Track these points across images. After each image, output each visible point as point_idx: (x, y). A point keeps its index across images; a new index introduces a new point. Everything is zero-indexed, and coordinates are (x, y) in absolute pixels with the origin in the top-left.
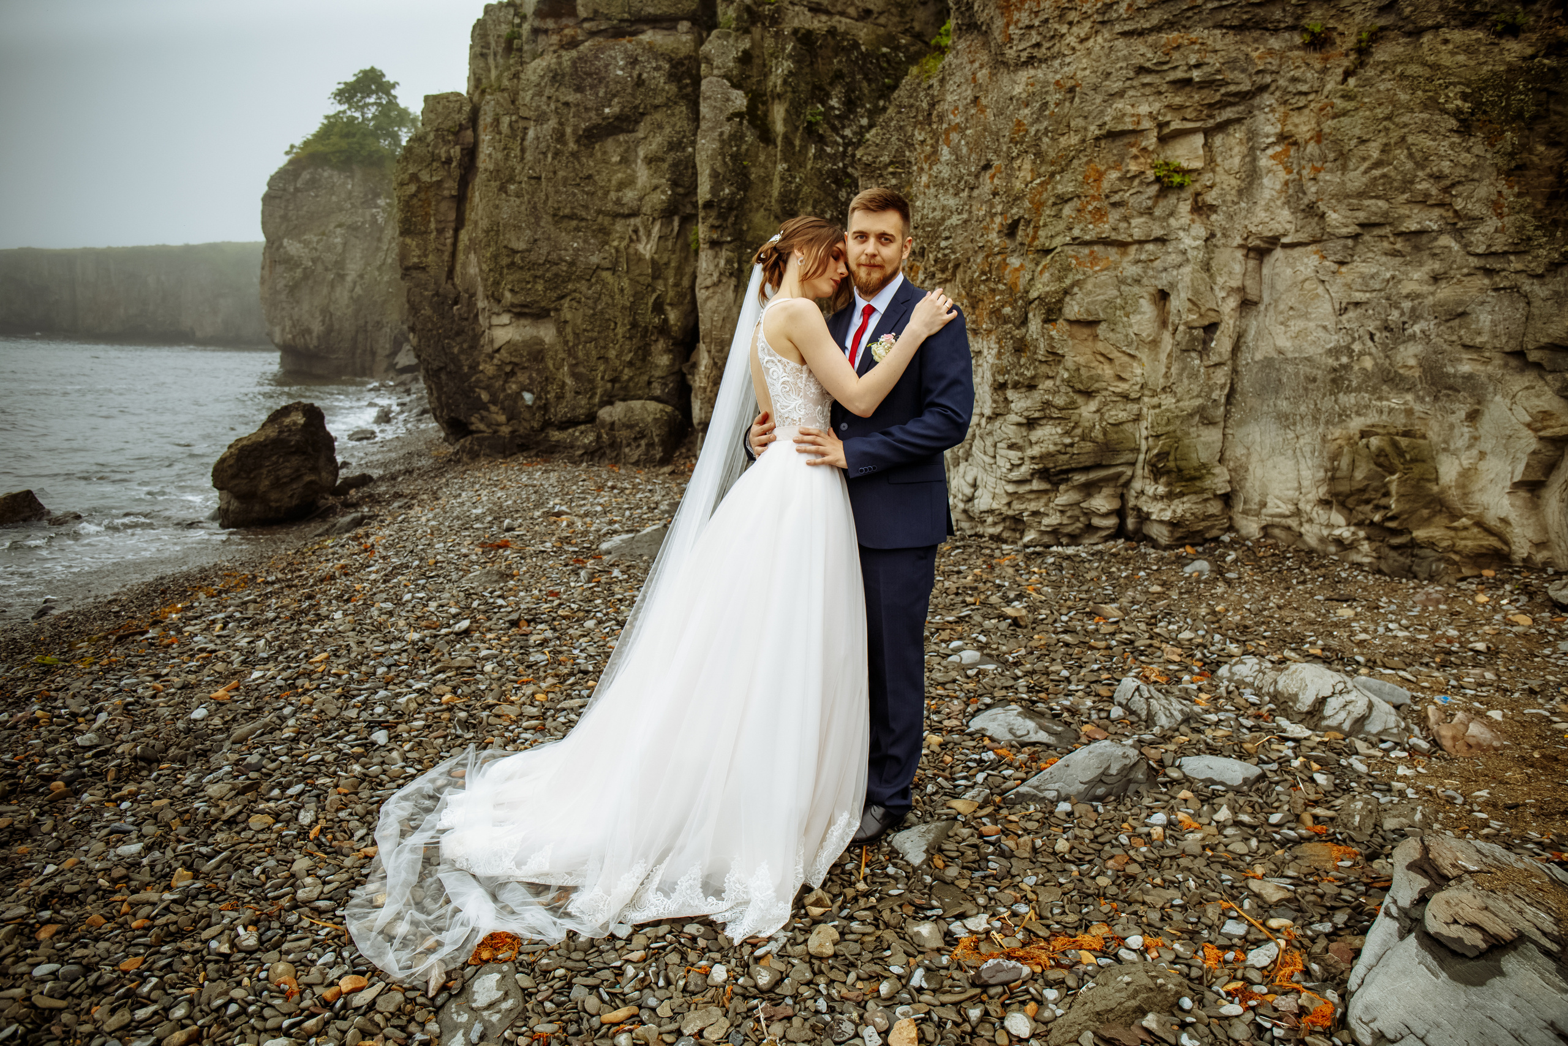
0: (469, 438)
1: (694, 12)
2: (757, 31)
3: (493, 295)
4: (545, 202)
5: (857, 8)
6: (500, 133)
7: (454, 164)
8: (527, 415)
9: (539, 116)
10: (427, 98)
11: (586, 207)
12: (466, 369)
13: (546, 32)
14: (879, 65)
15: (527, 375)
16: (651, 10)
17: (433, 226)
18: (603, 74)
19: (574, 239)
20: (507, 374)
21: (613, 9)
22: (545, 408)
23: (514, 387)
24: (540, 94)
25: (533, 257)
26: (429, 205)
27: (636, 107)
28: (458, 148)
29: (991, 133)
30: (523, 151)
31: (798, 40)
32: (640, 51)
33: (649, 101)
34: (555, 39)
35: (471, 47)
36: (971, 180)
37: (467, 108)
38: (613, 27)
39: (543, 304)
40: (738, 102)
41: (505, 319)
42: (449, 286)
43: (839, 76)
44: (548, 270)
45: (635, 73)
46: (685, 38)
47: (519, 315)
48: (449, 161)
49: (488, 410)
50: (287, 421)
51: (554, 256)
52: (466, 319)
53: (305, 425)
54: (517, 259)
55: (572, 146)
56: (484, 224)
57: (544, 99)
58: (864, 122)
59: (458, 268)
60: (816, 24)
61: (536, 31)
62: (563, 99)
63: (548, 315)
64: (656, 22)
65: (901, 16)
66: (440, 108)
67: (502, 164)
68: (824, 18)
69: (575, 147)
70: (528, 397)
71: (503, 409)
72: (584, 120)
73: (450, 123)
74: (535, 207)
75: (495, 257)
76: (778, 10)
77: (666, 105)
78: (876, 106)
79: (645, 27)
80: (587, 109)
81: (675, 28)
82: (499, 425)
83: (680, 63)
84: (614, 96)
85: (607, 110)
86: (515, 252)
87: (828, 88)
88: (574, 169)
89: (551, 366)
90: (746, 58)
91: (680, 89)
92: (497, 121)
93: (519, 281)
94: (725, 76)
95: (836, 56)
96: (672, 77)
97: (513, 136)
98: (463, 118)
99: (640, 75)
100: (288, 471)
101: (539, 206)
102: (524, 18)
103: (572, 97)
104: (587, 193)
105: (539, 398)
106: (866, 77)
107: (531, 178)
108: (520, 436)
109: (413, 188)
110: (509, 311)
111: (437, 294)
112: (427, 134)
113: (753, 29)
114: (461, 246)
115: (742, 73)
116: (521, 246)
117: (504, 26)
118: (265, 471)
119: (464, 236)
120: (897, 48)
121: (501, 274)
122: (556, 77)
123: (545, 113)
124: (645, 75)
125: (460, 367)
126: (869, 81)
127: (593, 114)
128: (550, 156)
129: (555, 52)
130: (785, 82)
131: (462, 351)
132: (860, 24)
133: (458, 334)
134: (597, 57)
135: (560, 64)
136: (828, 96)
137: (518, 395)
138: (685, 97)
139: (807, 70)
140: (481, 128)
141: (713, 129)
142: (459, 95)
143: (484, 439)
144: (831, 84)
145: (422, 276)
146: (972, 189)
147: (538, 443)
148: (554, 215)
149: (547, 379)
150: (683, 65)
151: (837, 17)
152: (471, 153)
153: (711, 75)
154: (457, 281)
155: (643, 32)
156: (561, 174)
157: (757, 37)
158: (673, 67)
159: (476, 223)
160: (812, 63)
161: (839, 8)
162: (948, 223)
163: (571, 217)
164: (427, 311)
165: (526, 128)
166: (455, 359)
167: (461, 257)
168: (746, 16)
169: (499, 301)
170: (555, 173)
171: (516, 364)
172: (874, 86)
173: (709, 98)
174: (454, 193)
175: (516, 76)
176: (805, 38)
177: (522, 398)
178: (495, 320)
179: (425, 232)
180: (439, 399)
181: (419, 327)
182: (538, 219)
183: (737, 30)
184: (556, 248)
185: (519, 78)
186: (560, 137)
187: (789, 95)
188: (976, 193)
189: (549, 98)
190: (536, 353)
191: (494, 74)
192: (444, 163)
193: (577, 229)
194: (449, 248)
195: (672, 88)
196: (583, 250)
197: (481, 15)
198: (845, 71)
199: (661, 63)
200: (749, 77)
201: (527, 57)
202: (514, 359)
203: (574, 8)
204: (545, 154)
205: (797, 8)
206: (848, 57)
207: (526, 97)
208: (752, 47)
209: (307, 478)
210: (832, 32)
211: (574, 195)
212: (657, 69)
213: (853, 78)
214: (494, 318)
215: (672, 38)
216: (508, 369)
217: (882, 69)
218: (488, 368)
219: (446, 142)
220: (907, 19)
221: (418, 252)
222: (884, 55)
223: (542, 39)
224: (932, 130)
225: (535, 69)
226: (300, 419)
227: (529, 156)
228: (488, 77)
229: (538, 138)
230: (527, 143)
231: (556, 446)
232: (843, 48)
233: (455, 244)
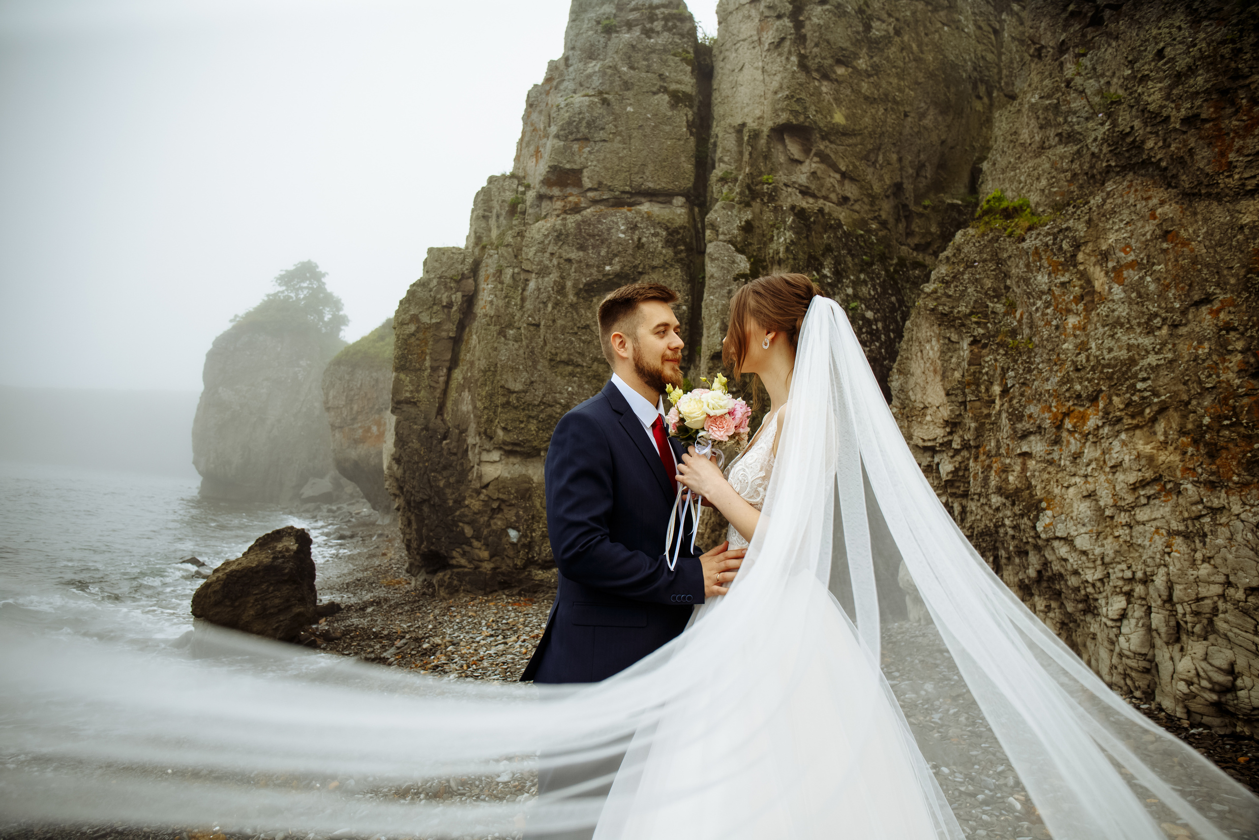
0: (449, 572)
1: (689, 190)
2: (757, 205)
3: (485, 433)
4: (542, 348)
5: (838, 194)
6: (502, 283)
7: (455, 308)
8: (511, 553)
9: (541, 270)
10: (430, 250)
11: (582, 354)
12: (451, 503)
13: (551, 198)
14: (858, 244)
15: (513, 512)
16: (651, 185)
17: (428, 363)
18: (605, 236)
19: (569, 383)
20: (493, 510)
21: (616, 182)
22: (529, 546)
23: (499, 523)
24: (543, 251)
25: (528, 398)
26: (426, 344)
27: (636, 267)
28: (459, 294)
29: (1208, 266)
30: (523, 300)
31: (795, 215)
32: (639, 219)
33: (647, 262)
34: (559, 204)
35: (473, 211)
36: (1177, 317)
37: (470, 260)
38: (615, 198)
39: (535, 444)
40: (742, 265)
41: (495, 456)
42: (439, 421)
43: (828, 249)
44: (542, 411)
45: (636, 238)
46: (679, 211)
47: (509, 453)
48: (450, 305)
49: (471, 545)
50: (280, 546)
51: (549, 398)
52: (455, 454)
53: (297, 552)
54: (513, 399)
55: (572, 298)
56: (482, 364)
57: (547, 255)
58: (850, 291)
59: (449, 405)
60: (804, 205)
61: (541, 197)
62: (565, 255)
63: (539, 454)
64: (652, 195)
65: (872, 205)
66: (444, 259)
67: (502, 310)
68: (811, 200)
69: (575, 300)
70: (513, 534)
71: (487, 545)
72: (586, 277)
73: (453, 272)
74: (532, 352)
75: (491, 396)
76: (775, 189)
77: (663, 267)
78: (858, 278)
79: (643, 200)
80: (588, 266)
81: (670, 203)
82: (481, 561)
83: (676, 231)
84: (616, 255)
85: (608, 268)
86: (511, 392)
87: (821, 258)
88: (573, 319)
89: (538, 505)
90: (748, 228)
91: (676, 253)
92: (500, 272)
93: (513, 420)
94: (730, 242)
95: (826, 232)
96: (669, 242)
97: (514, 286)
98: (466, 268)
99: (640, 239)
100: (277, 601)
101: (537, 350)
102: (528, 187)
103: (574, 255)
104: (584, 342)
105: (524, 536)
106: (850, 252)
107: (529, 324)
108: (503, 574)
109: (412, 328)
110: (500, 448)
111: (426, 428)
112: (430, 280)
113: (753, 204)
114: (453, 384)
115: (745, 240)
116: (518, 387)
117: (508, 193)
118: (251, 599)
119: (458, 375)
120: (869, 231)
121: (495, 412)
122: (560, 237)
123: (547, 267)
124: (644, 240)
125: (445, 501)
126: (853, 256)
127: (594, 270)
128: (550, 306)
129: (558, 216)
130: (787, 249)
131: (448, 485)
132: (839, 209)
133: (445, 468)
134: (599, 222)
135: (564, 225)
136: (822, 265)
137: (504, 532)
138: (680, 261)
139: (805, 241)
140: (481, 278)
141: (721, 287)
142: (460, 249)
143: (466, 574)
144: (823, 255)
145: (413, 410)
146: (1175, 326)
147: (520, 582)
148: (551, 360)
149: (533, 517)
150: (678, 233)
151: (822, 201)
152: (470, 300)
153: (717, 240)
154: (447, 417)
155: (640, 204)
156: (560, 322)
157: (757, 210)
158: (669, 234)
159: (472, 363)
160: (807, 237)
161: (824, 194)
162: (1145, 362)
163: (567, 363)
164: (415, 444)
165: (527, 280)
166: (440, 493)
167: (453, 394)
168: (747, 192)
169: (491, 438)
170: (554, 321)
171: (503, 501)
172: (856, 260)
173: (717, 259)
174: (452, 334)
175: (521, 234)
176: (800, 214)
177: (507, 535)
178: (485, 457)
179: (420, 369)
180: (419, 531)
181: (406, 459)
182: (535, 363)
183: (740, 203)
184: (551, 390)
185: (523, 237)
186: (561, 289)
187: (791, 261)
188: (1183, 330)
189: (552, 254)
190: (524, 491)
191: (494, 233)
192: (444, 307)
193: (572, 374)
194: (441, 385)
195: (669, 252)
196: (577, 394)
197: (485, 184)
198: (834, 245)
199: (658, 230)
200: (751, 244)
201: (529, 219)
202: (501, 496)
203: (580, 180)
204: (545, 304)
205: (790, 190)
206: (835, 233)
207: (530, 252)
208: (753, 219)
209: (297, 610)
210: (821, 210)
211: (572, 342)
212: (656, 235)
213: (840, 253)
214: (484, 453)
215: (668, 210)
216: (495, 505)
217: (861, 247)
218: (474, 504)
219: (448, 288)
220: (876, 208)
221: (411, 388)
222: (861, 235)
223: (545, 204)
224: (1078, 271)
225: (539, 230)
226: (294, 547)
227: (528, 305)
228: (489, 236)
229: (539, 289)
230: (527, 293)
231: (539, 586)
232: (831, 226)
233: (447, 383)
